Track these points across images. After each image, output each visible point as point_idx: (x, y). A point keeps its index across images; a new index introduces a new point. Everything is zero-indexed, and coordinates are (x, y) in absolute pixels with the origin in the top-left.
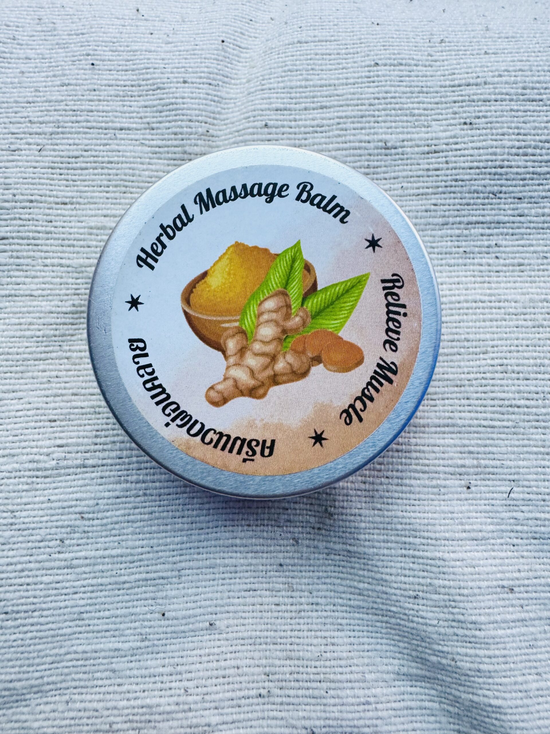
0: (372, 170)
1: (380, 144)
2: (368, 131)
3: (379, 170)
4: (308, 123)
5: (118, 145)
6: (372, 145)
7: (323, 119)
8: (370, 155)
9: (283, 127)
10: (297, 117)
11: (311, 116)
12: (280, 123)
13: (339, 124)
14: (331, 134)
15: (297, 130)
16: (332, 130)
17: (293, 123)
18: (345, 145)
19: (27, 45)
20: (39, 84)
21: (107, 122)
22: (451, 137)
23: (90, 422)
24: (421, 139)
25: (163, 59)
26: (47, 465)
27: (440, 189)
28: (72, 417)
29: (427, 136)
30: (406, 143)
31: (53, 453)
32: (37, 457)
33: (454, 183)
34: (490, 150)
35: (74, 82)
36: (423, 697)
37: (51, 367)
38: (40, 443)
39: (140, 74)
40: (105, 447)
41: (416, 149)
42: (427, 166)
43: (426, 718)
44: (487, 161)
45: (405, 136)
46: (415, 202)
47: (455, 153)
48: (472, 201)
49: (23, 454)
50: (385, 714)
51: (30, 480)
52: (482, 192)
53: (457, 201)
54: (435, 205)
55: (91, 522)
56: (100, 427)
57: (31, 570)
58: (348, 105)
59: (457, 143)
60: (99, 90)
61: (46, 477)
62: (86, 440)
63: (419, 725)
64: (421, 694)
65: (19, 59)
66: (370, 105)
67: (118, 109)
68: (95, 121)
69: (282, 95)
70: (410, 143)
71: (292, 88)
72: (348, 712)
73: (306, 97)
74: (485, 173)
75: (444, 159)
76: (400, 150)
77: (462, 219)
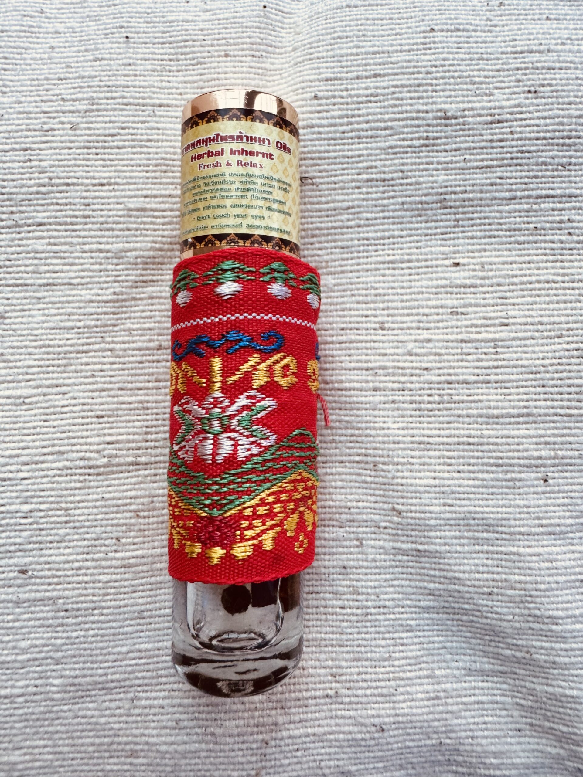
0: (431, 141)
1: (439, 114)
2: (426, 100)
3: (439, 141)
4: (361, 92)
5: (157, 122)
6: (430, 115)
7: (377, 88)
8: (429, 125)
9: (334, 97)
10: (349, 87)
11: (364, 85)
12: (330, 93)
13: (394, 93)
14: (386, 103)
15: (349, 100)
16: (387, 100)
17: (345, 93)
18: (401, 116)
19: (56, 18)
20: (70, 60)
21: (144, 98)
22: (515, 106)
23: (139, 418)
24: (483, 108)
25: (202, 30)
26: (98, 463)
27: (506, 162)
28: (120, 412)
29: (489, 105)
30: (467, 113)
31: (104, 450)
32: (88, 455)
33: (519, 155)
34: (557, 120)
35: (108, 56)
36: (495, 692)
37: (94, 360)
38: (89, 440)
39: (178, 47)
40: (157, 444)
41: (478, 119)
42: (490, 137)
43: (498, 712)
44: (554, 131)
45: (466, 106)
46: (479, 176)
47: (519, 123)
48: (540, 174)
49: (73, 451)
50: (455, 708)
51: (82, 478)
52: (550, 164)
53: (524, 174)
54: (501, 178)
55: (147, 520)
56: (150, 423)
57: (88, 568)
58: (404, 74)
59: (521, 113)
60: (135, 64)
61: (98, 474)
62: (136, 437)
63: (490, 719)
64: (492, 689)
65: (48, 33)
66: (428, 73)
67: (156, 84)
68: (131, 97)
69: (332, 64)
70: (471, 113)
71: (342, 56)
72: (417, 707)
73: (358, 65)
74: (552, 144)
75: (508, 130)
76: (461, 120)
77: (531, 193)
